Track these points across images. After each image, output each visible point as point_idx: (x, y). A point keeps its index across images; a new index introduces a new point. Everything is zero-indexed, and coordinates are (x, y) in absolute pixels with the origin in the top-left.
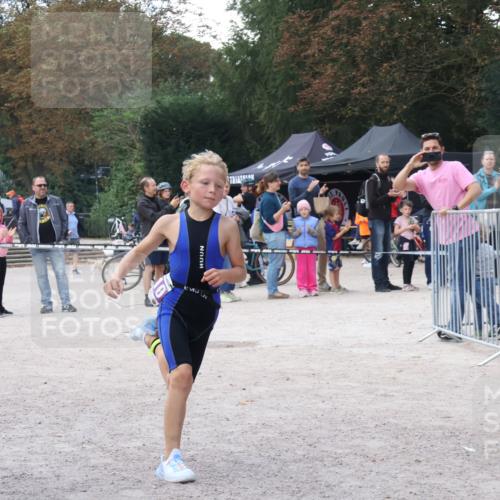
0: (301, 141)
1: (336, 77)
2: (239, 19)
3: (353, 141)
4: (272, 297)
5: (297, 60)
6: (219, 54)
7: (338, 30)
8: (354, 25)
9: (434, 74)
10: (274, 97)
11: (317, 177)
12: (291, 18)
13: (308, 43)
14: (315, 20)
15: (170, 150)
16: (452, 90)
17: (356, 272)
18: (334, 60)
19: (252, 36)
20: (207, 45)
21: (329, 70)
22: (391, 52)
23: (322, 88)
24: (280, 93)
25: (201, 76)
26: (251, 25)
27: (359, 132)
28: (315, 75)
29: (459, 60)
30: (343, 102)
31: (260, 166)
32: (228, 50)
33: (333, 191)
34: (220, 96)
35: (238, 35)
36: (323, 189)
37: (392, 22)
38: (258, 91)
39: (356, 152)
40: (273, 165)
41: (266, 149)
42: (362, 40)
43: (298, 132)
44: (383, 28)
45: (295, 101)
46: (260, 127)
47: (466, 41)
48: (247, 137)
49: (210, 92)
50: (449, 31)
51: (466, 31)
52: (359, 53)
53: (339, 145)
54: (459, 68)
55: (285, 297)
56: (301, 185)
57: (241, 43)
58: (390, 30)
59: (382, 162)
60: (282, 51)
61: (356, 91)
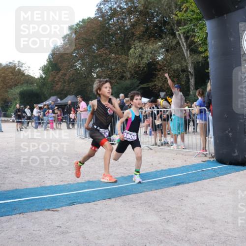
0: (53, 98)
1: (61, 85)
2: (41, 72)
3: (64, 98)
4: (45, 130)
5: (53, 81)
6: (37, 79)
7: (62, 75)
8: (65, 75)
9: (81, 85)
10: (48, 89)
11: (56, 106)
12: (52, 72)
13: (55, 78)
14: (57, 73)
15: (25, 99)
16: (85, 89)
17: (64, 125)
18: (61, 82)
19: (44, 76)
20: (34, 77)
21: (60, 83)
22: (73, 80)
23: (58, 87)
24: (50, 88)
25: (32, 84)
26: (44, 73)
27: (66, 96)
28: (57, 84)
29: (87, 83)
30: (62, 90)
31: (45, 103)
32: (38, 78)
33: (60, 109)
34: (36, 88)
35: (41, 75)
36: (56, 107)
37: (73, 74)
38: (45, 87)
39: (64, 101)
40: (47, 103)
41: (46, 99)
42: (67, 78)
43: (53, 96)
44: (71, 75)
45: (52, 89)
46: (45, 95)
47: (88, 79)
48: (42, 96)
49: (35, 87)
50: (85, 77)
51: (88, 77)
52: (66, 80)
53: (61, 99)
54: (87, 84)
55: (48, 130)
56: (53, 107)
57: (42, 77)
58: (73, 76)
59: (69, 102)
60: (50, 79)
61: (66, 88)
